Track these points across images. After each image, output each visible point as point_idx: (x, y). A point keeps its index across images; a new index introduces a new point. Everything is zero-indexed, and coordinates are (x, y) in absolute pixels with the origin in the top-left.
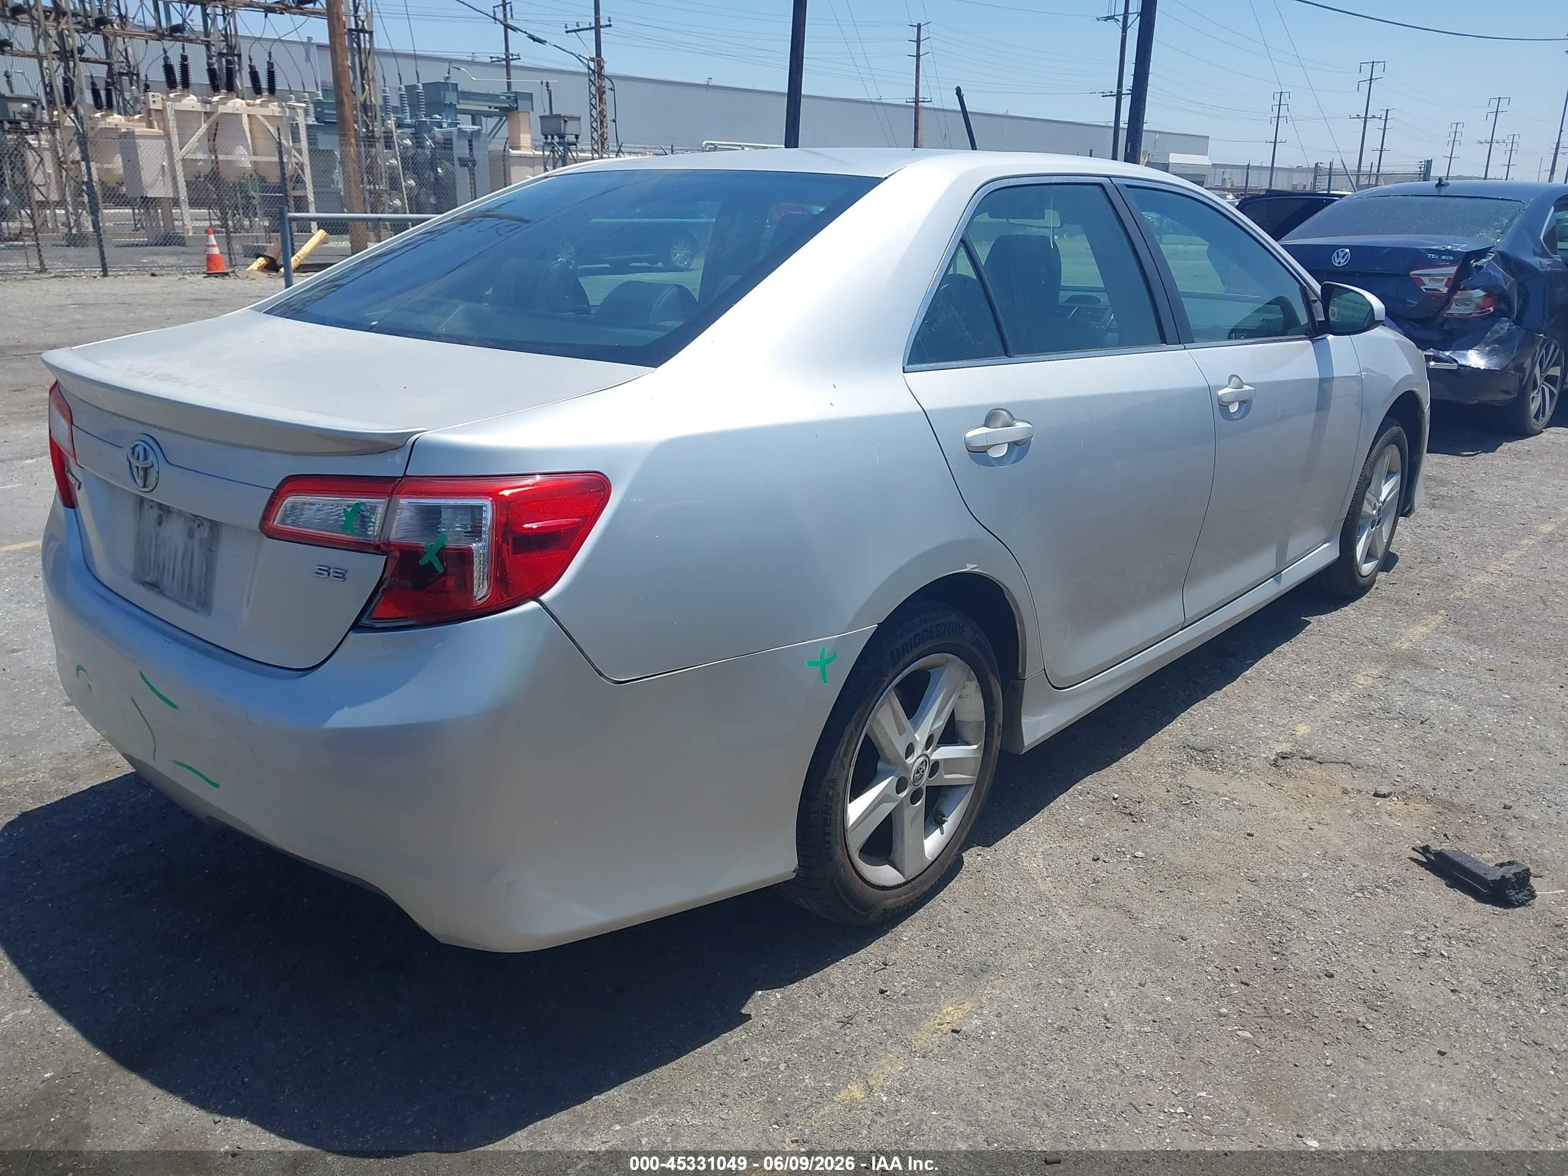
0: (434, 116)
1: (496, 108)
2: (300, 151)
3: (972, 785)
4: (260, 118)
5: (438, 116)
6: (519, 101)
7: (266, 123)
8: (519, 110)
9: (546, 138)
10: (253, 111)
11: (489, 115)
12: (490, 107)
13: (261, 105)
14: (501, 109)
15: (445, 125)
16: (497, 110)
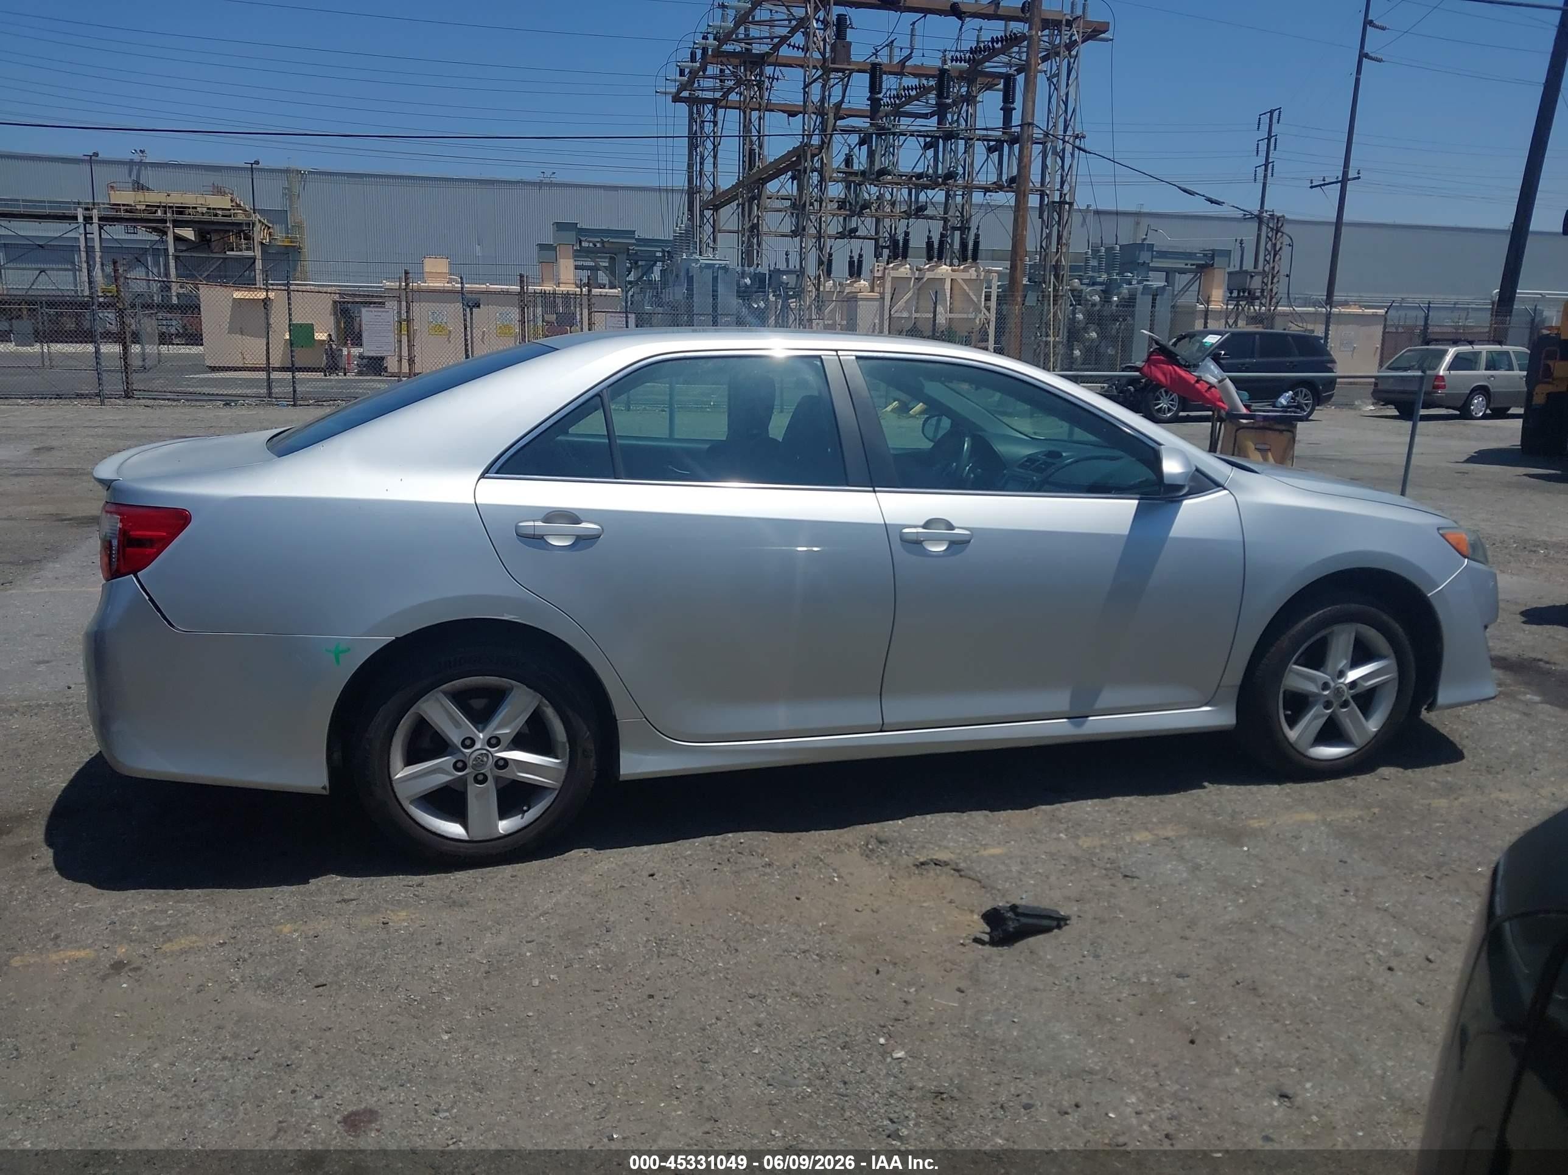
0: (1126, 274)
1: (1192, 265)
2: (989, 310)
3: (555, 789)
4: (960, 281)
5: (1129, 274)
6: (1216, 258)
7: (966, 287)
8: (1215, 266)
9: (1231, 293)
10: (955, 276)
11: (1182, 272)
12: (1187, 265)
13: (963, 271)
14: (1198, 266)
15: (1134, 282)
16: (1194, 267)
